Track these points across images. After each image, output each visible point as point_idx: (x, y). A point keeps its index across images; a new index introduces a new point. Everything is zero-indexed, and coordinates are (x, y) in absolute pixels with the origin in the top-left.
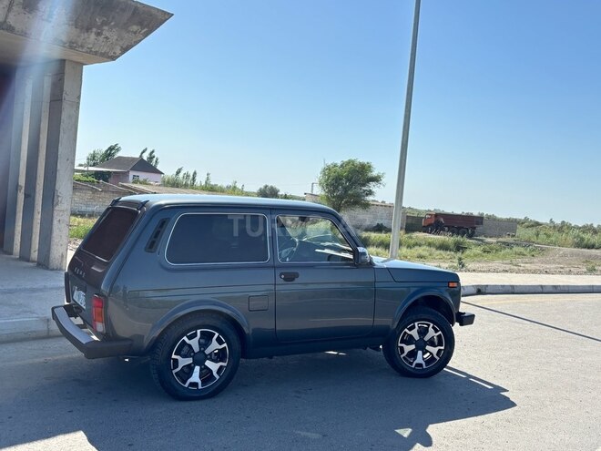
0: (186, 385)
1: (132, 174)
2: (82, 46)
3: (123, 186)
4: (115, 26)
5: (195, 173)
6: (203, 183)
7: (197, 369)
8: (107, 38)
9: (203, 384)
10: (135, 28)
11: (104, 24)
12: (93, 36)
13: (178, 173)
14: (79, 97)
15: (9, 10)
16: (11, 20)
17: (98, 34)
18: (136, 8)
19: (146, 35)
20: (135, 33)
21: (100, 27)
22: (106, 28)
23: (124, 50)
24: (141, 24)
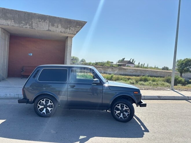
0: (42, 113)
1: (127, 64)
2: (67, 33)
3: (120, 67)
4: (73, 27)
5: (144, 64)
6: (146, 66)
7: (45, 109)
8: (72, 30)
9: (46, 113)
10: (78, 26)
11: (70, 26)
12: (68, 30)
13: (139, 64)
14: (72, 45)
15: (49, 27)
16: (50, 29)
17: (70, 29)
18: (77, 22)
19: (81, 28)
20: (78, 28)
21: (69, 27)
22: (71, 27)
23: (77, 32)
24: (79, 25)
